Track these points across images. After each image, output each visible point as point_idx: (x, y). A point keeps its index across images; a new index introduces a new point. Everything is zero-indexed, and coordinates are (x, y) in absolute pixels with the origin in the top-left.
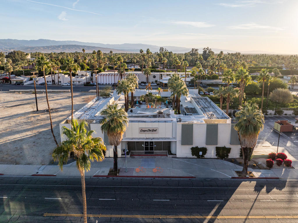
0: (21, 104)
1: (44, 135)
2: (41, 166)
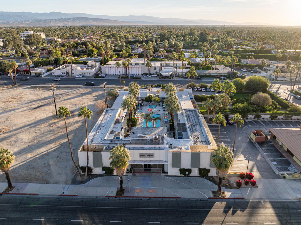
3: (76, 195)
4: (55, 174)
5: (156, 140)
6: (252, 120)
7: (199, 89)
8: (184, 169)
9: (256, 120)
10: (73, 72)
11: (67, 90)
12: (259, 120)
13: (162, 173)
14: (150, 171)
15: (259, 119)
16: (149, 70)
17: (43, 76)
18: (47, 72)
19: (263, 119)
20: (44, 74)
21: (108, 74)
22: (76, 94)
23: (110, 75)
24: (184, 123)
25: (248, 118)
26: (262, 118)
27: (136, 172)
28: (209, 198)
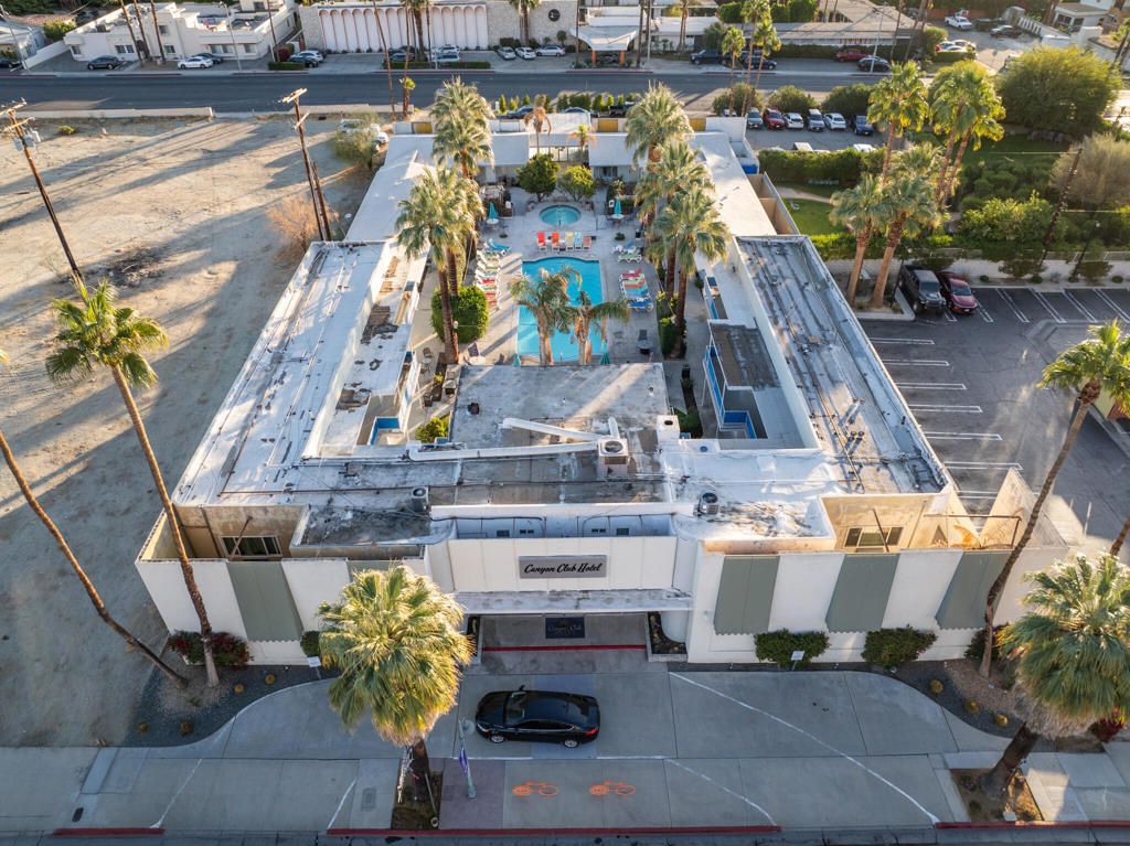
0: (13, 215)
1: (103, 481)
2: (93, 751)
3: (156, 826)
4: (39, 668)
5: (613, 467)
6: (1060, 288)
7: (774, 115)
8: (782, 636)
9: (1081, 285)
10: (165, 41)
11: (140, 133)
12: (1094, 288)
13: (653, 652)
14: (581, 634)
15: (1096, 283)
16: (525, 23)
17: (29, 63)
18: (46, 43)
19: (1118, 279)
20: (30, 53)
21: (333, 49)
22: (179, 152)
23: (344, 52)
24: (750, 325)
25: (1042, 275)
26: (1111, 274)
27: (503, 643)
28: (943, 826)
